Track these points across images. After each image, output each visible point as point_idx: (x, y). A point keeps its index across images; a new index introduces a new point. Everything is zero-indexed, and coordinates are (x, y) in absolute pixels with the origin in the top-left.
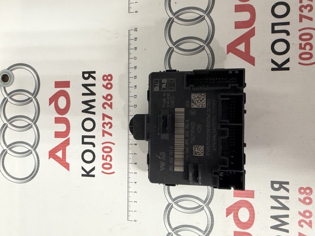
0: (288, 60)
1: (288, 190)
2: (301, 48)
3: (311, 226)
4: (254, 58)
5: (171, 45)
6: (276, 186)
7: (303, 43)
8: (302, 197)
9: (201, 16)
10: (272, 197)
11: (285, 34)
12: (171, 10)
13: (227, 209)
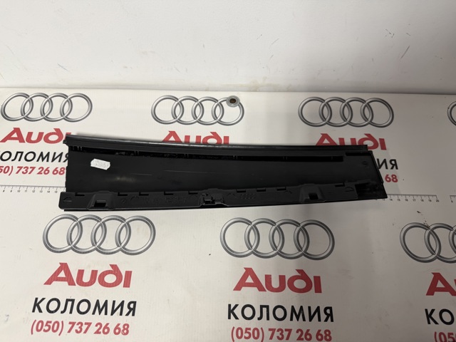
0: (237, 318)
1: (127, 314)
2: (247, 329)
3: (95, 333)
4: (240, 290)
5: (253, 223)
6: (132, 306)
7: (251, 332)
8: (121, 327)
9: (276, 248)
10: (123, 302)
11: (259, 316)
12: (282, 224)
13: (116, 265)
